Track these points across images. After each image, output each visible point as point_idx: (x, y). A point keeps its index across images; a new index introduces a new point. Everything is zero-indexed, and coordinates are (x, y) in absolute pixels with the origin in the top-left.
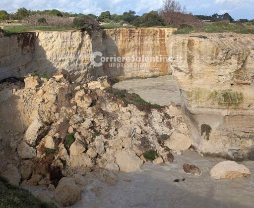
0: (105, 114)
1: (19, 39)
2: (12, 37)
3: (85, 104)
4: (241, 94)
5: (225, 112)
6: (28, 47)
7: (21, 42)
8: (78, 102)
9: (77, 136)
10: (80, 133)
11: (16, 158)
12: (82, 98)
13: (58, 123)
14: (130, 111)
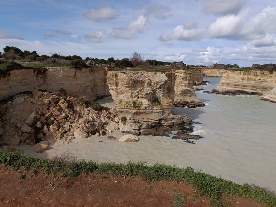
0: (75, 112)
1: (34, 71)
2: (29, 70)
3: (64, 106)
4: (142, 102)
5: (134, 111)
6: (41, 76)
7: (36, 73)
8: (60, 105)
9: (55, 122)
10: (57, 121)
11: (20, 132)
12: (63, 103)
13: (47, 115)
14: (89, 111)
